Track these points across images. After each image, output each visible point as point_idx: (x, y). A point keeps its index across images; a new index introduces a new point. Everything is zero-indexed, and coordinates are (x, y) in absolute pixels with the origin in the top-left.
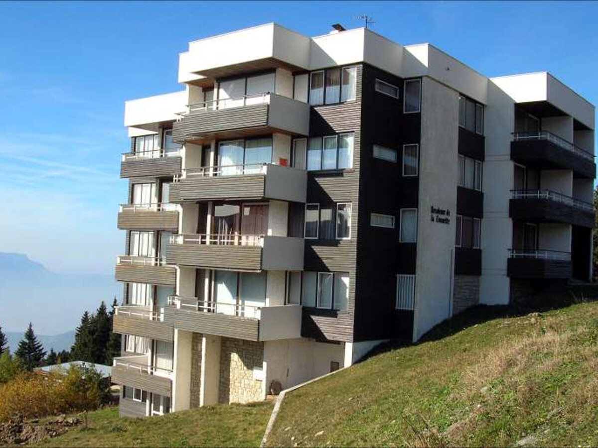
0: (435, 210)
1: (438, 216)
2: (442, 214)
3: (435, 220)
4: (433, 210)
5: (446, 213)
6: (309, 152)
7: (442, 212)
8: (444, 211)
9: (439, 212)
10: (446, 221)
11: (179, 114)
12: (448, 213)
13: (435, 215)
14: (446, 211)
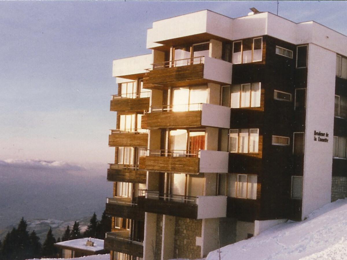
0: (317, 133)
1: (319, 137)
2: (322, 135)
3: (317, 139)
4: (316, 133)
5: (325, 135)
6: (232, 94)
7: (323, 135)
8: (324, 134)
9: (320, 134)
10: (326, 140)
11: (147, 70)
12: (327, 135)
13: (317, 137)
14: (326, 134)
